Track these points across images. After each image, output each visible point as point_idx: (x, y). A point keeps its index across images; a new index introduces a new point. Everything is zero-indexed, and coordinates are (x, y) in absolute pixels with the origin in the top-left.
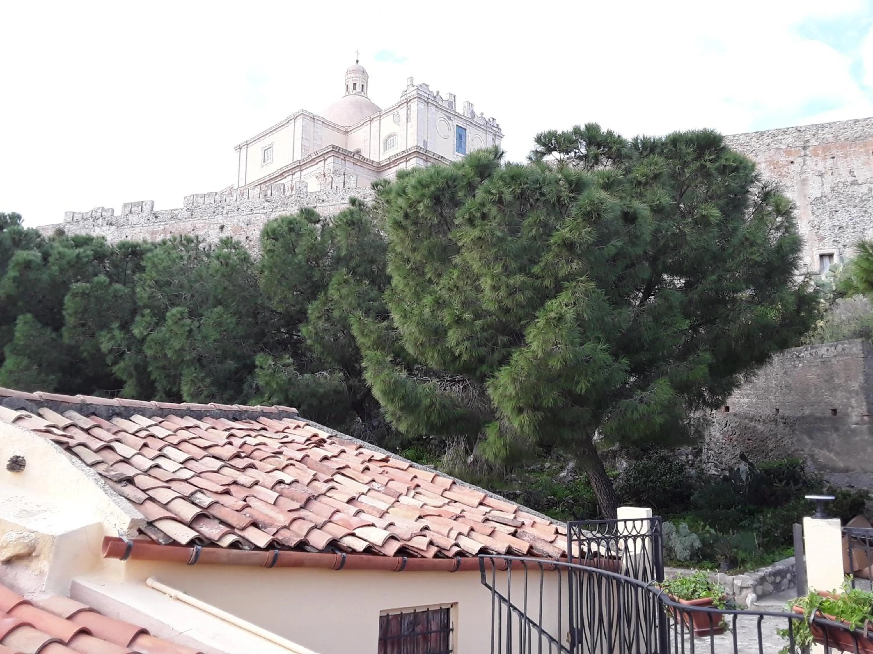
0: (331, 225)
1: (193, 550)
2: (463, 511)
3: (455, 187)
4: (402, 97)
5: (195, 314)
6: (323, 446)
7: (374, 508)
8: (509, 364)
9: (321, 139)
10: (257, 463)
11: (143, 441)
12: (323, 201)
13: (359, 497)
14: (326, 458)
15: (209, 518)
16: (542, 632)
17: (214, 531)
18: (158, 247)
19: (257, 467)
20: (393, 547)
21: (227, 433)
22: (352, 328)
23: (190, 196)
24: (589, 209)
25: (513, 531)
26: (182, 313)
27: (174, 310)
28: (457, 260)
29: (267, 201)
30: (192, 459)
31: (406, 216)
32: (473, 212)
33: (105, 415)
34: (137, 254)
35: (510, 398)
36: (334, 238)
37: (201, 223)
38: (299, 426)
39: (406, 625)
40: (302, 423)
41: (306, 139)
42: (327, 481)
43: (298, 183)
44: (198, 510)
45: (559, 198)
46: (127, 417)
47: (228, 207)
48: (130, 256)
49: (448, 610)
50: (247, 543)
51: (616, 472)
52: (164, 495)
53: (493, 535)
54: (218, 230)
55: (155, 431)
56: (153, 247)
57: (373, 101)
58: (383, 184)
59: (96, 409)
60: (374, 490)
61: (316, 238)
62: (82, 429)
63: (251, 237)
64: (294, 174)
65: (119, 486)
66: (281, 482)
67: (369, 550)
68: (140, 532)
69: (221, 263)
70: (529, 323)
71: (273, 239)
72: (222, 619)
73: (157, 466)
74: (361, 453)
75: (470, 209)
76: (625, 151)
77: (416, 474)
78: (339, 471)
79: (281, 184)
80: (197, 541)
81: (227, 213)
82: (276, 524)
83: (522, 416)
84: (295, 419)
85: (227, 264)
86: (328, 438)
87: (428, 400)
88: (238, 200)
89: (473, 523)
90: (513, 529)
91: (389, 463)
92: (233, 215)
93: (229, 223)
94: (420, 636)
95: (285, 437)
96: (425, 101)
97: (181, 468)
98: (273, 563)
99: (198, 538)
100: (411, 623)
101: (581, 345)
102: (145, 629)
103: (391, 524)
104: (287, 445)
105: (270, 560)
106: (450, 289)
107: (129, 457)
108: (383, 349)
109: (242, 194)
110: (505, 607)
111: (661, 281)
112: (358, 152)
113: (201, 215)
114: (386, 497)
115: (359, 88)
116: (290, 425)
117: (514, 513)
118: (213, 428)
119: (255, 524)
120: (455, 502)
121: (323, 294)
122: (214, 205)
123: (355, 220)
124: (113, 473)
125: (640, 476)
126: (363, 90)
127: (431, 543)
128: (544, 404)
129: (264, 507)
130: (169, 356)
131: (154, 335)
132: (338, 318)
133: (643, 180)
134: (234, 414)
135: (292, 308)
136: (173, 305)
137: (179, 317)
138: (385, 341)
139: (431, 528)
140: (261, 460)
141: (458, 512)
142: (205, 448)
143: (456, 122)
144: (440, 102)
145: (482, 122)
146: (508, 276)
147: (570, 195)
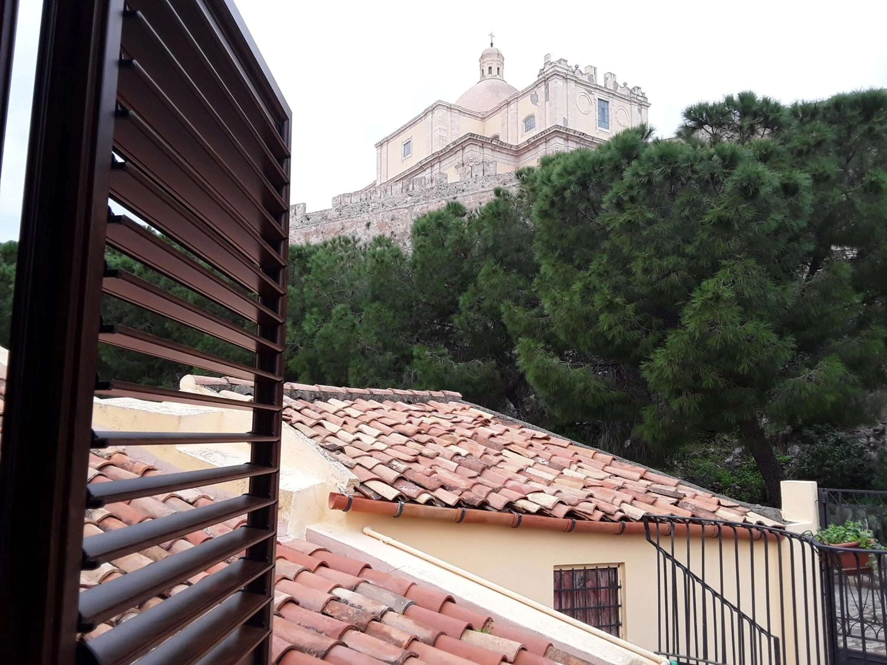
0: (477, 217)
1: (397, 505)
2: (624, 483)
3: (602, 170)
4: (539, 76)
5: (356, 310)
6: (489, 426)
7: (541, 478)
8: (664, 346)
9: (458, 128)
10: (435, 438)
11: (343, 420)
12: (463, 191)
13: (527, 468)
14: (492, 436)
15: (406, 480)
16: (705, 586)
17: (412, 490)
18: (320, 249)
19: (436, 442)
20: (563, 510)
21: (406, 414)
22: (502, 316)
23: (338, 197)
24: (745, 184)
25: (675, 502)
26: (344, 309)
27: (339, 307)
28: (606, 244)
29: (410, 195)
30: (383, 434)
31: (553, 204)
32: (622, 196)
33: (309, 399)
34: (302, 257)
35: (667, 381)
36: (481, 230)
37: (349, 221)
38: (465, 409)
39: (577, 580)
40: (467, 406)
41: (444, 130)
42: (497, 455)
43: (438, 175)
44: (397, 474)
45: (712, 175)
46: (326, 401)
47: (373, 205)
48: (297, 259)
49: (615, 569)
50: (439, 502)
51: (788, 457)
52: (369, 462)
53: (655, 504)
54: (364, 228)
55: (349, 411)
56: (316, 250)
57: (509, 83)
58: (526, 172)
59: (302, 393)
60: (539, 463)
61: (464, 231)
62: (295, 410)
63: (396, 232)
64: (434, 165)
65: (334, 454)
66: (458, 454)
67: (541, 512)
68: (356, 489)
69: (377, 260)
70: (684, 305)
71: (423, 235)
72: (426, 560)
73: (358, 439)
74: (523, 432)
75: (618, 193)
76: (783, 119)
77: (577, 451)
78: (506, 446)
79: (422, 178)
80: (400, 498)
81: (372, 211)
82: (461, 487)
83: (681, 398)
84: (460, 402)
85: (382, 261)
86: (491, 419)
87: (583, 384)
88: (382, 196)
89: (635, 493)
90: (675, 500)
91: (550, 442)
92: (378, 211)
93: (375, 220)
94: (590, 591)
95: (454, 417)
96: (564, 77)
97: (376, 441)
98: (461, 520)
99: (401, 496)
100: (581, 579)
101: (742, 323)
102: (369, 565)
103: (559, 491)
104: (457, 424)
105: (459, 516)
106: (600, 275)
107: (335, 432)
108: (534, 336)
109: (386, 191)
110: (669, 562)
111: (830, 252)
112: (496, 138)
113: (349, 214)
114: (551, 470)
115: (494, 71)
116: (457, 407)
117: (676, 486)
118: (394, 410)
119: (443, 487)
120: (617, 476)
121: (472, 284)
122: (359, 204)
123: (500, 211)
124: (327, 444)
125: (815, 460)
126: (498, 73)
127: (597, 508)
128: (704, 385)
129: (447, 474)
130: (337, 349)
131: (322, 330)
132: (489, 307)
133: (805, 148)
134: (409, 398)
135: (445, 300)
136: (337, 302)
137: (343, 313)
138: (536, 328)
139: (595, 496)
140: (438, 437)
141: (620, 484)
142: (391, 426)
143: (597, 95)
144: (580, 77)
145: (626, 93)
146: (660, 258)
147: (725, 171)
